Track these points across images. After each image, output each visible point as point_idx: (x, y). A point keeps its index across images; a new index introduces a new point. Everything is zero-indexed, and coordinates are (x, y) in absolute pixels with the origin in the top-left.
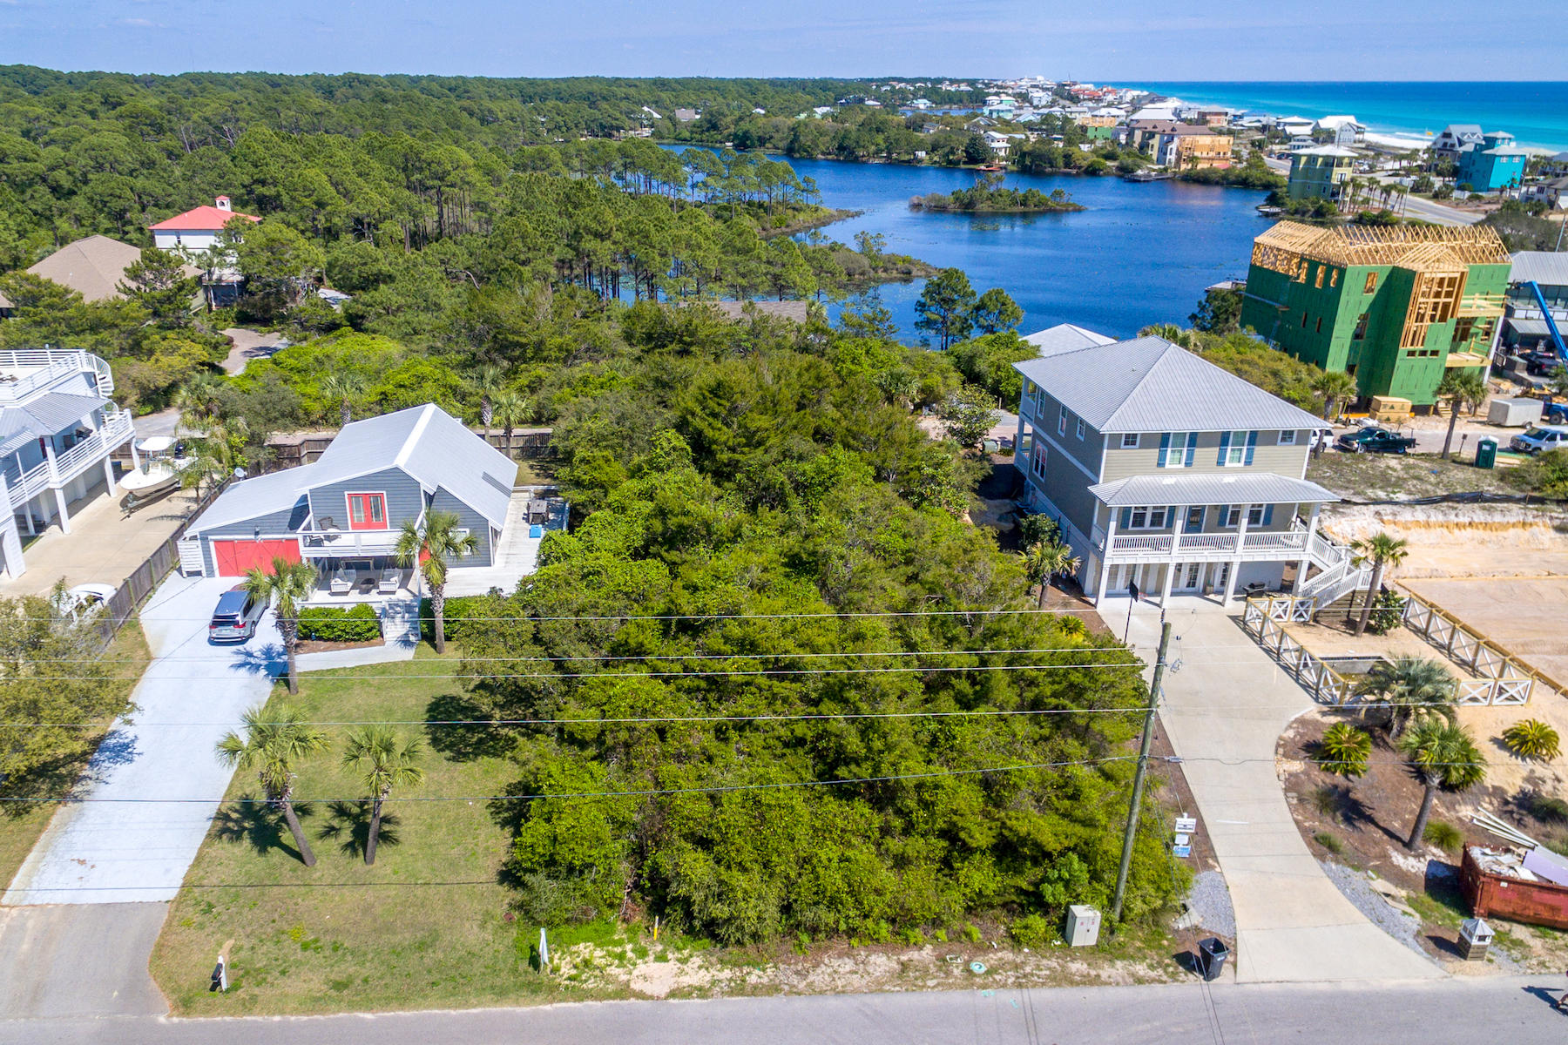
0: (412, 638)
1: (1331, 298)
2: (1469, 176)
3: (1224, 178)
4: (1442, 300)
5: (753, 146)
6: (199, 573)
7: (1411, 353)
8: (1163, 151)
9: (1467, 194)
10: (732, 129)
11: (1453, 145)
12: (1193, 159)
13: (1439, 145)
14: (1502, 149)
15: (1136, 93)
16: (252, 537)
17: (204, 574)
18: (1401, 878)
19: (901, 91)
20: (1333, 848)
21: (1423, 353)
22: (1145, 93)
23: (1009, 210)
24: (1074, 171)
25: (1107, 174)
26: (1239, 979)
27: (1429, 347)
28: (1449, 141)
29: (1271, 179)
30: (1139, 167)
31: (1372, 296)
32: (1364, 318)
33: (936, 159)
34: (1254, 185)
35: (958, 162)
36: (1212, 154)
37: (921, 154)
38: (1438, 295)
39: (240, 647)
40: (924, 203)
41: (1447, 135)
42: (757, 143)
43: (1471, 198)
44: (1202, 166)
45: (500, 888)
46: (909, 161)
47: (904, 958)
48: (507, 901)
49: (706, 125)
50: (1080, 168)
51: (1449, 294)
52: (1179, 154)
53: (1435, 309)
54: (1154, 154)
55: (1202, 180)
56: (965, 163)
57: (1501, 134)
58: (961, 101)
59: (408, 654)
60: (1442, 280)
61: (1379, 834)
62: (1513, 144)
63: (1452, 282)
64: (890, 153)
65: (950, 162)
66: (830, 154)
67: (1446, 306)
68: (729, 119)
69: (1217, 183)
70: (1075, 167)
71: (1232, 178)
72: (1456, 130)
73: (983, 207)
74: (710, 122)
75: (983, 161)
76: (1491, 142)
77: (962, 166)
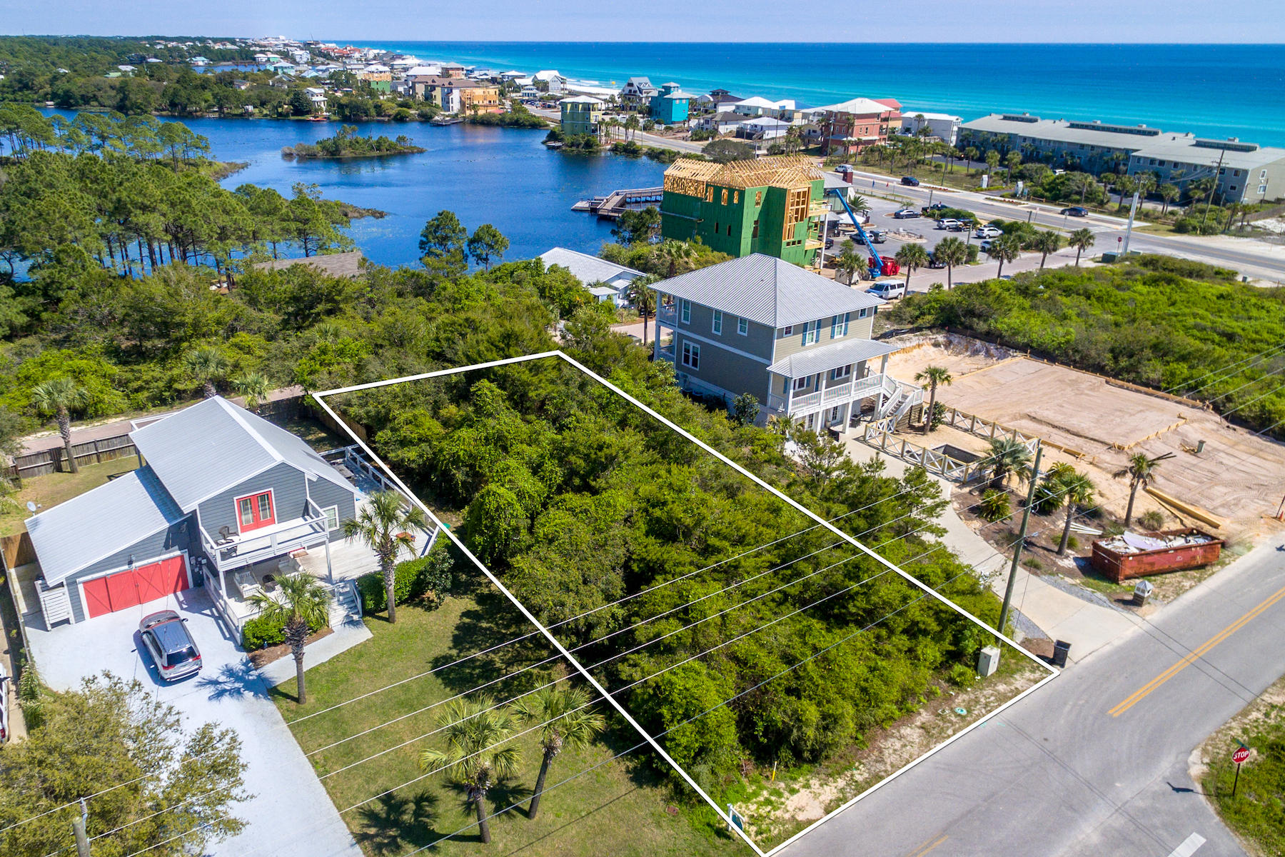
0: (356, 617)
1: (737, 212)
2: (658, 114)
3: (502, 120)
4: (801, 206)
5: (77, 104)
6: (67, 621)
7: (788, 244)
8: (446, 101)
9: (664, 126)
10: (48, 89)
11: (635, 92)
12: (474, 107)
13: (627, 92)
14: (676, 94)
15: (376, 51)
16: (126, 567)
17: (72, 620)
18: (1069, 572)
19: (175, 48)
20: (1037, 567)
21: (794, 243)
22: (384, 52)
23: (368, 154)
24: (386, 119)
25: (412, 121)
26: (1075, 660)
27: (796, 239)
28: (633, 89)
29: (535, 120)
30: (435, 114)
31: (759, 207)
32: (756, 222)
33: (265, 112)
34: (524, 125)
35: (287, 115)
36: (486, 102)
37: (250, 108)
38: (798, 203)
39: (196, 679)
40: (294, 151)
41: (631, 85)
42: (81, 102)
43: (667, 129)
44: (481, 112)
45: (642, 791)
46: (241, 115)
47: (918, 723)
48: (659, 798)
49: (17, 86)
50: (389, 116)
51: (803, 204)
52: (462, 104)
53: (797, 213)
54: (438, 101)
55: (486, 123)
56: (293, 115)
57: (673, 84)
58: (234, 59)
59: (363, 634)
60: (799, 193)
61: (1041, 552)
62: (680, 91)
63: (804, 192)
64: (221, 108)
65: (280, 114)
66: (163, 110)
67: (803, 209)
68: (41, 79)
69: (497, 125)
70: (385, 116)
71: (507, 120)
72: (635, 81)
73: (346, 153)
74: (20, 81)
75: (308, 112)
76: (668, 90)
77: (292, 118)
